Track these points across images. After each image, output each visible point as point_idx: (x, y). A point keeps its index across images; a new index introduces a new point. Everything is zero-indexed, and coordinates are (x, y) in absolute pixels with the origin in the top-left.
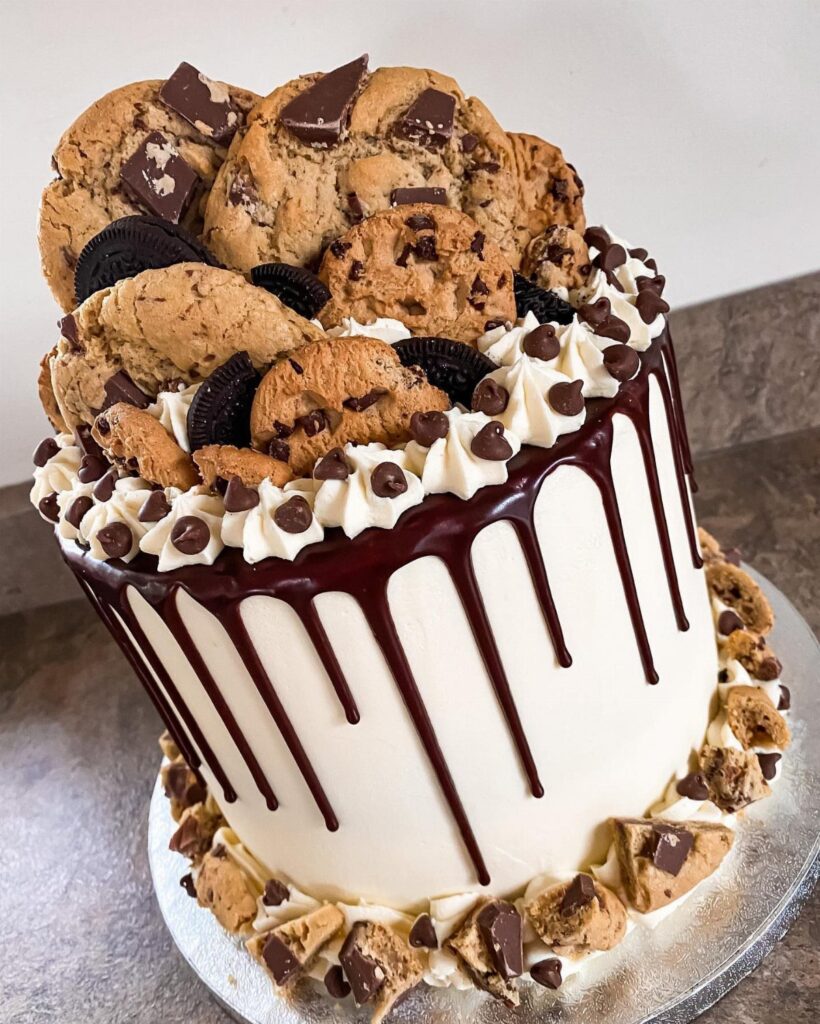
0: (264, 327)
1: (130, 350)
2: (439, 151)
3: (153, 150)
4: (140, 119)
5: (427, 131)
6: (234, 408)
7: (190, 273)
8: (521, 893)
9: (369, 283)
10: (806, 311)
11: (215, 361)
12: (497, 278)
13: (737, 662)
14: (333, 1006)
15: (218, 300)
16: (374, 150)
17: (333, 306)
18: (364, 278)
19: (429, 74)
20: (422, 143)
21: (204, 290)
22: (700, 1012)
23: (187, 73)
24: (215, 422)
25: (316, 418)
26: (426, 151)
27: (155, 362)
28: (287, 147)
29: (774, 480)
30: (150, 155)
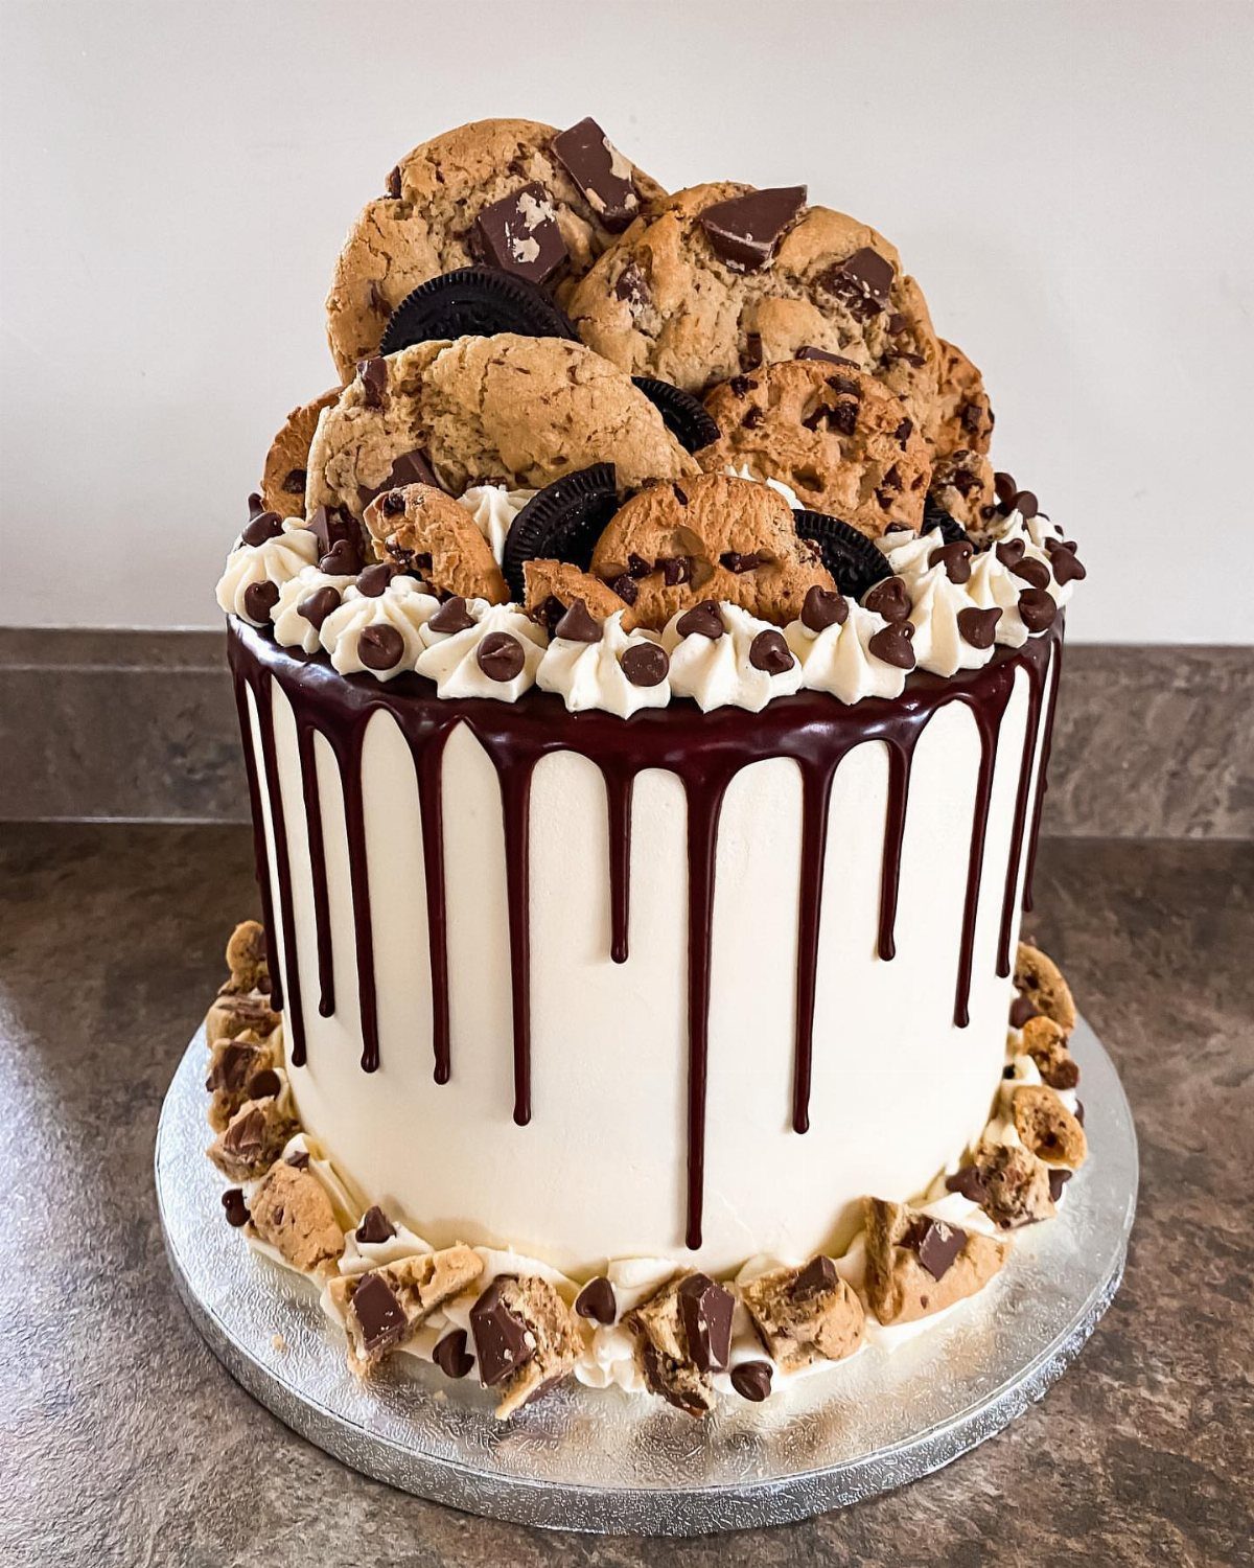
0: (644, 442)
1: (450, 425)
2: (864, 319)
3: (527, 203)
4: (520, 162)
5: (861, 292)
6: (578, 527)
7: (570, 351)
8: (732, 1274)
9: (766, 436)
10: (1149, 687)
11: (564, 466)
12: (916, 476)
13: (1029, 1059)
14: (432, 1393)
15: (597, 393)
16: (794, 294)
17: (714, 450)
18: (761, 428)
19: (872, 233)
20: (850, 304)
21: (583, 375)
22: (931, 1470)
23: (589, 132)
24: (548, 537)
25: (683, 564)
26: (850, 316)
27: (476, 449)
28: (697, 255)
29: (1068, 886)
30: (521, 209)
